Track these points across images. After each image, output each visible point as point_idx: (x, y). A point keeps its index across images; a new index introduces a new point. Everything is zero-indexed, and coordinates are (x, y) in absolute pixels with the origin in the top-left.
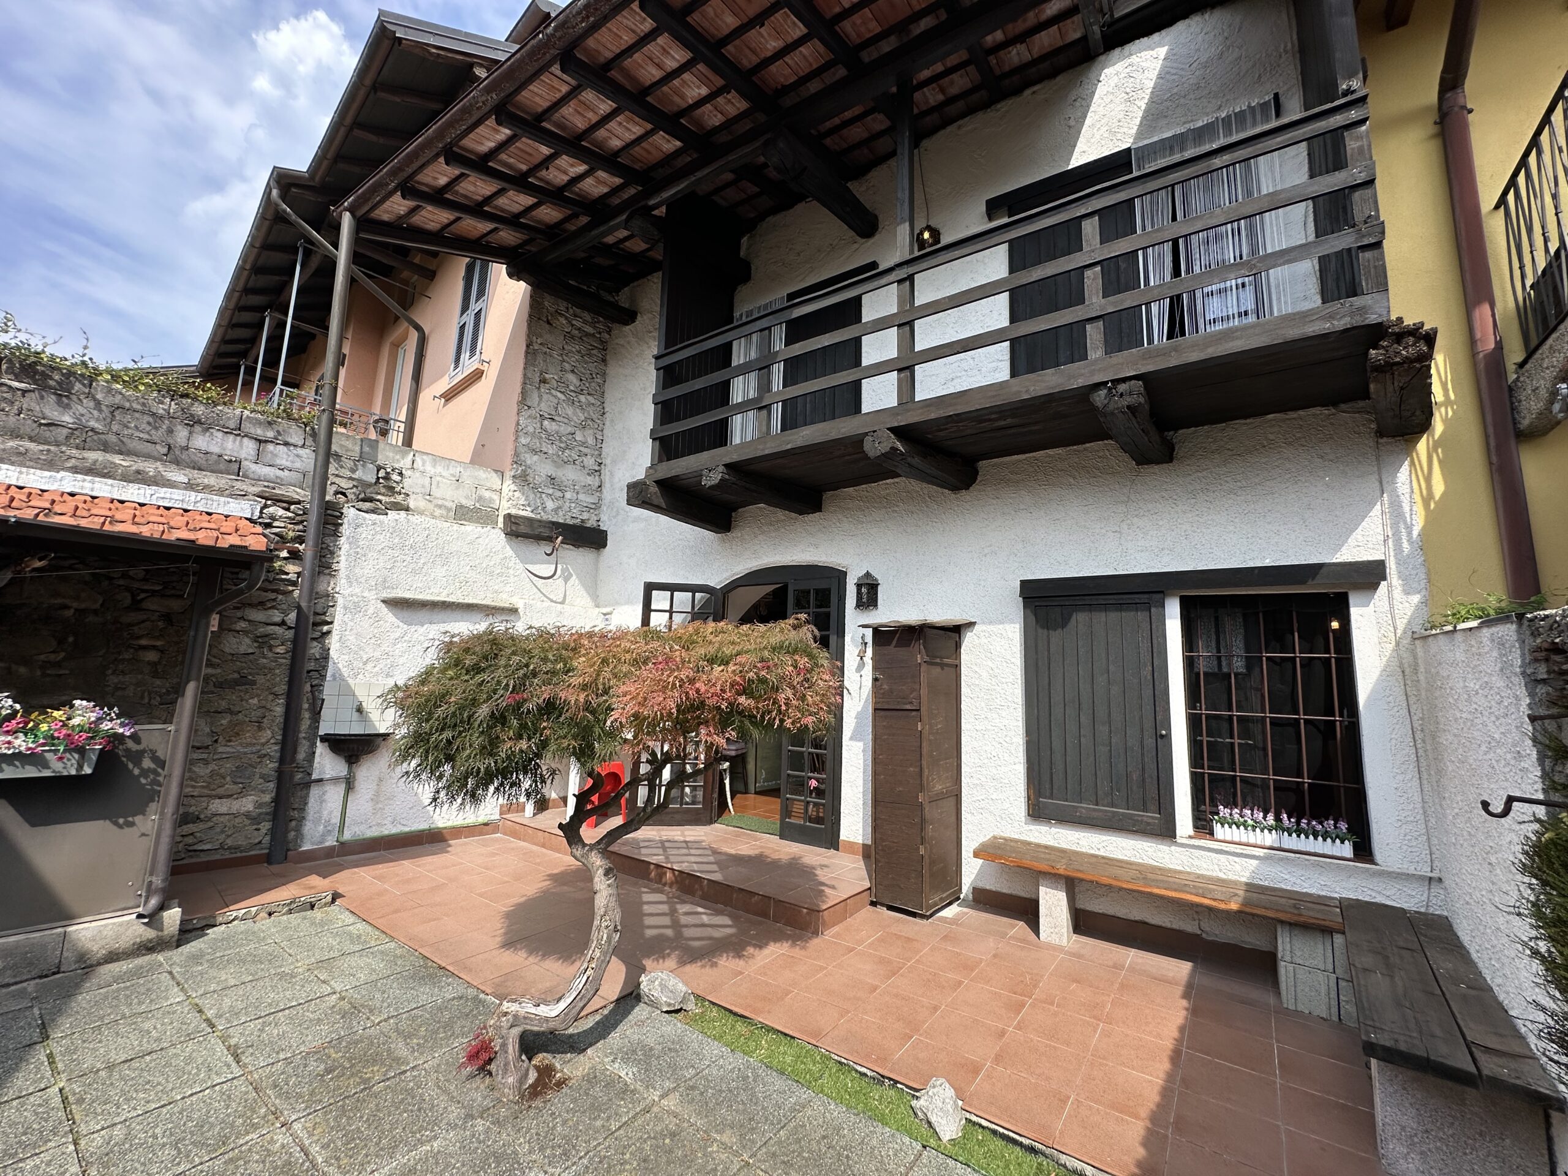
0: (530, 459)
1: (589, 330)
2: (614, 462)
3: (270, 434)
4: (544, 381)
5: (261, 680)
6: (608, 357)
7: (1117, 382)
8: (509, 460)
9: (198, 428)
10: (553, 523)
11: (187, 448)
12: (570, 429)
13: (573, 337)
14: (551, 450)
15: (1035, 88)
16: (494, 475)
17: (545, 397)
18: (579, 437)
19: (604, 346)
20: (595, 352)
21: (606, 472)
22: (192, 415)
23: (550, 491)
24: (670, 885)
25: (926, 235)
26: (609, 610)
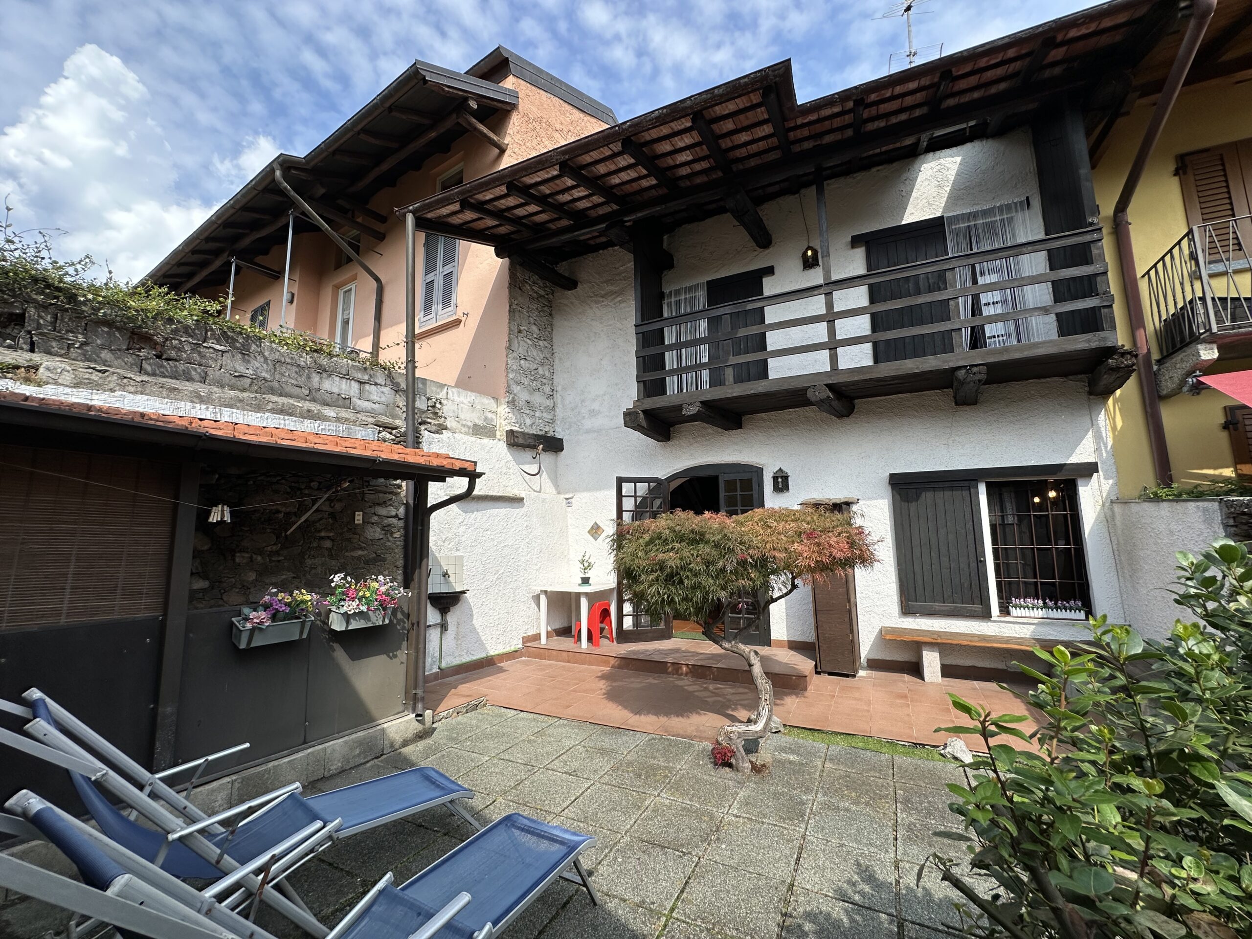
0: (516, 389)
1: (542, 292)
2: (564, 389)
3: (366, 377)
4: (520, 332)
5: (388, 556)
6: (553, 312)
7: (972, 366)
8: (503, 390)
9: (325, 375)
10: (535, 435)
11: (318, 390)
12: (535, 366)
13: (533, 298)
14: (526, 381)
15: (880, 168)
16: (492, 401)
17: (521, 343)
18: (540, 371)
19: (550, 304)
20: (546, 309)
21: (558, 397)
22: (320, 365)
23: (528, 412)
24: (686, 674)
25: (809, 253)
26: (570, 496)
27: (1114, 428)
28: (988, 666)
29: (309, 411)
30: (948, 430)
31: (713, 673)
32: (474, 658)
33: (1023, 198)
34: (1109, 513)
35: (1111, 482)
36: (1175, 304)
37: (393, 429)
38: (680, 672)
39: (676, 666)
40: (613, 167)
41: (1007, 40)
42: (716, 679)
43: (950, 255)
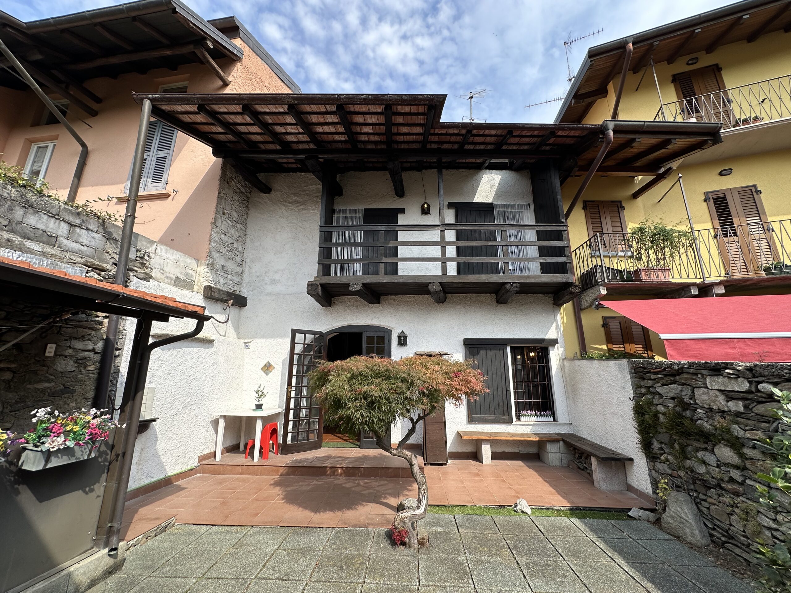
0: (216, 255)
1: (243, 190)
2: (252, 261)
3: (78, 221)
4: (224, 214)
5: (78, 389)
6: (249, 206)
7: (513, 283)
8: (205, 254)
9: (31, 210)
10: (228, 292)
11: (20, 223)
12: (232, 241)
13: (236, 192)
14: (224, 251)
15: (463, 170)
16: (194, 261)
17: (224, 222)
18: (235, 245)
19: (248, 200)
20: (244, 202)
21: (246, 267)
22: (27, 201)
23: (222, 274)
24: (341, 475)
25: (426, 206)
26: (249, 341)
27: (563, 322)
28: (511, 451)
29: (9, 240)
30: (493, 317)
31: (361, 472)
32: (153, 480)
33: (527, 204)
34: (562, 365)
35: (562, 349)
36: (588, 266)
37: (102, 271)
38: (336, 473)
39: (333, 469)
40: (322, 120)
41: (538, 126)
42: (363, 476)
43: (496, 223)
